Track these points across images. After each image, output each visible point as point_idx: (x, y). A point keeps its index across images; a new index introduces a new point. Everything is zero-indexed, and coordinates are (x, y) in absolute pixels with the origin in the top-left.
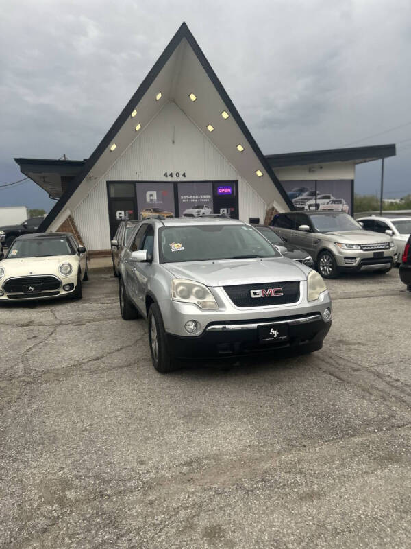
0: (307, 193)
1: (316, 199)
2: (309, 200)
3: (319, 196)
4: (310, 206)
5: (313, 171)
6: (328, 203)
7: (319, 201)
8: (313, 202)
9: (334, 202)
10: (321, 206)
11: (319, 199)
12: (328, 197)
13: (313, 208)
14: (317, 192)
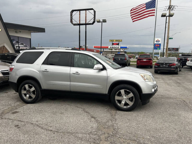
0: (15, 41)
1: (18, 44)
2: (16, 44)
3: (19, 43)
4: (17, 47)
5: (18, 33)
6: (23, 47)
7: (20, 45)
8: (17, 45)
9: (25, 46)
10: (20, 47)
11: (20, 44)
12: (23, 44)
13: (18, 48)
14: (19, 42)
